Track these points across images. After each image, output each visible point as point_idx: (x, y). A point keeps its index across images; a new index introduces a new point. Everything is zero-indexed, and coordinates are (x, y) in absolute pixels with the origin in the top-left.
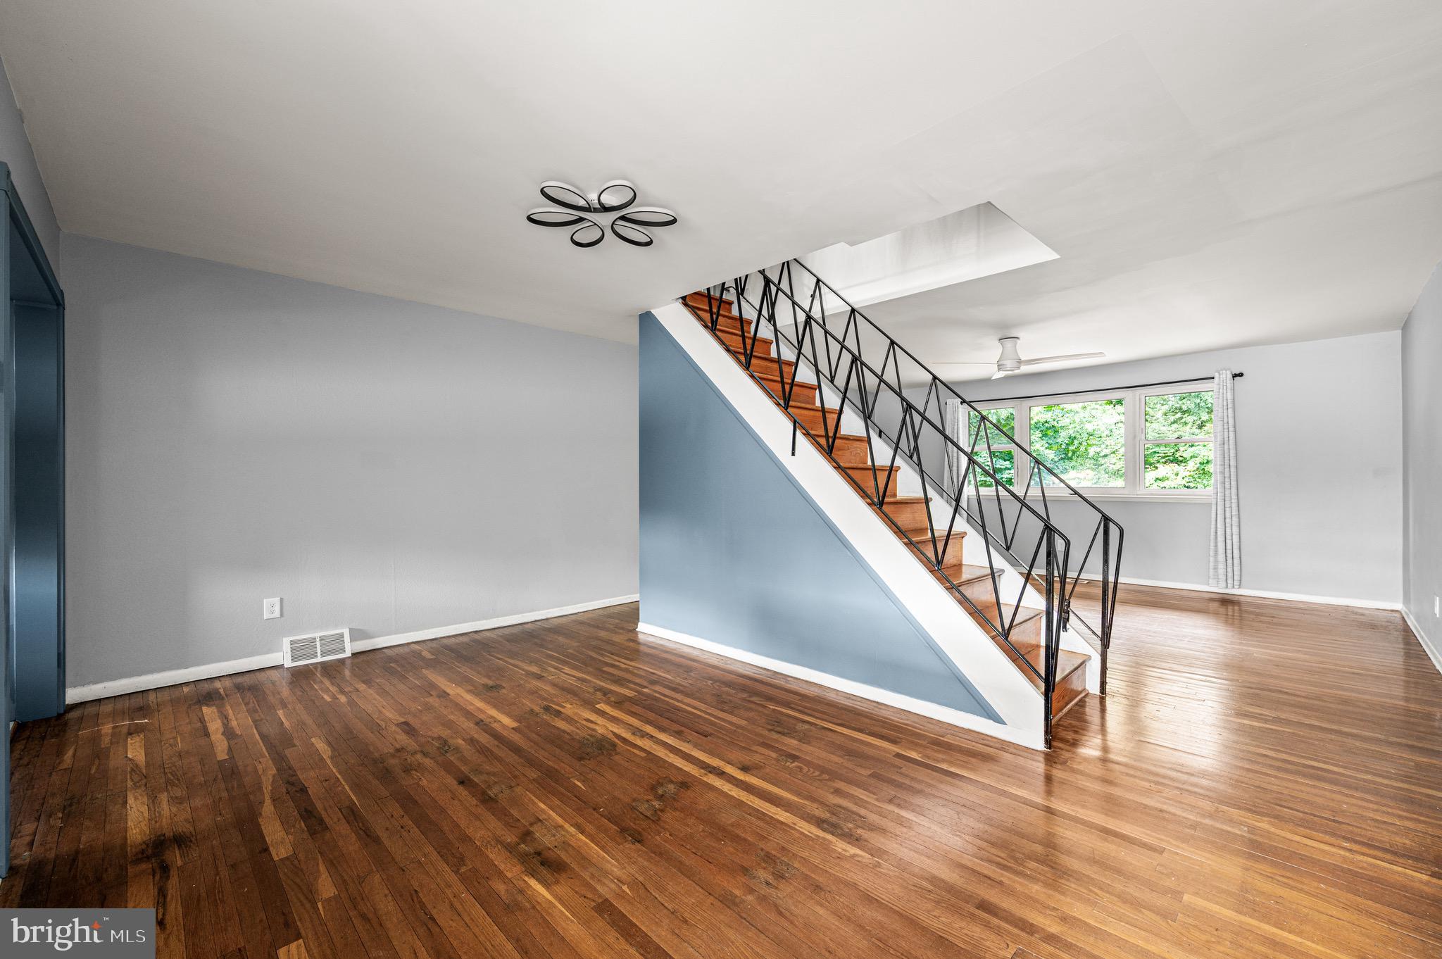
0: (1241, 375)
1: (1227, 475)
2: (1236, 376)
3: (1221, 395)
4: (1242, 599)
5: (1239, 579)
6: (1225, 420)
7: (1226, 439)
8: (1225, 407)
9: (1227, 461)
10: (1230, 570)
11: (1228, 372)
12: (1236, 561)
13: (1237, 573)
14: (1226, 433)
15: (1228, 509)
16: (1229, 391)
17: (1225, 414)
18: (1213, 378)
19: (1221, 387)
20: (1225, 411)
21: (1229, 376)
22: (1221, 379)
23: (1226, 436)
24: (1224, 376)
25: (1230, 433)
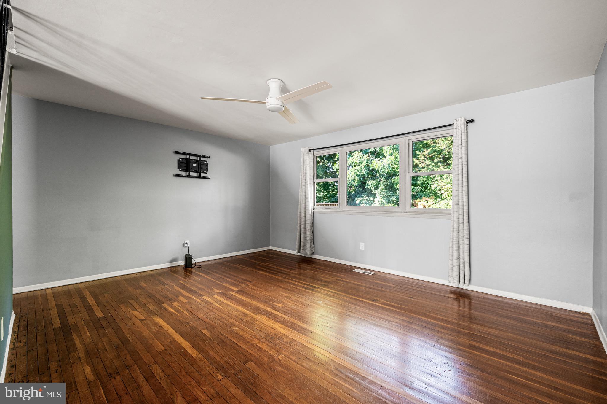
0: (472, 121)
1: (460, 198)
2: (469, 122)
3: (458, 137)
4: (472, 294)
5: (469, 279)
6: (460, 156)
7: (460, 170)
8: (460, 146)
9: (461, 188)
10: (461, 272)
11: (463, 119)
12: (467, 265)
13: (467, 274)
14: (460, 166)
15: (461, 225)
16: (463, 133)
17: (460, 151)
18: (453, 125)
19: (458, 130)
20: (460, 149)
21: (464, 122)
22: (458, 124)
23: (460, 168)
24: (460, 122)
25: (463, 166)
